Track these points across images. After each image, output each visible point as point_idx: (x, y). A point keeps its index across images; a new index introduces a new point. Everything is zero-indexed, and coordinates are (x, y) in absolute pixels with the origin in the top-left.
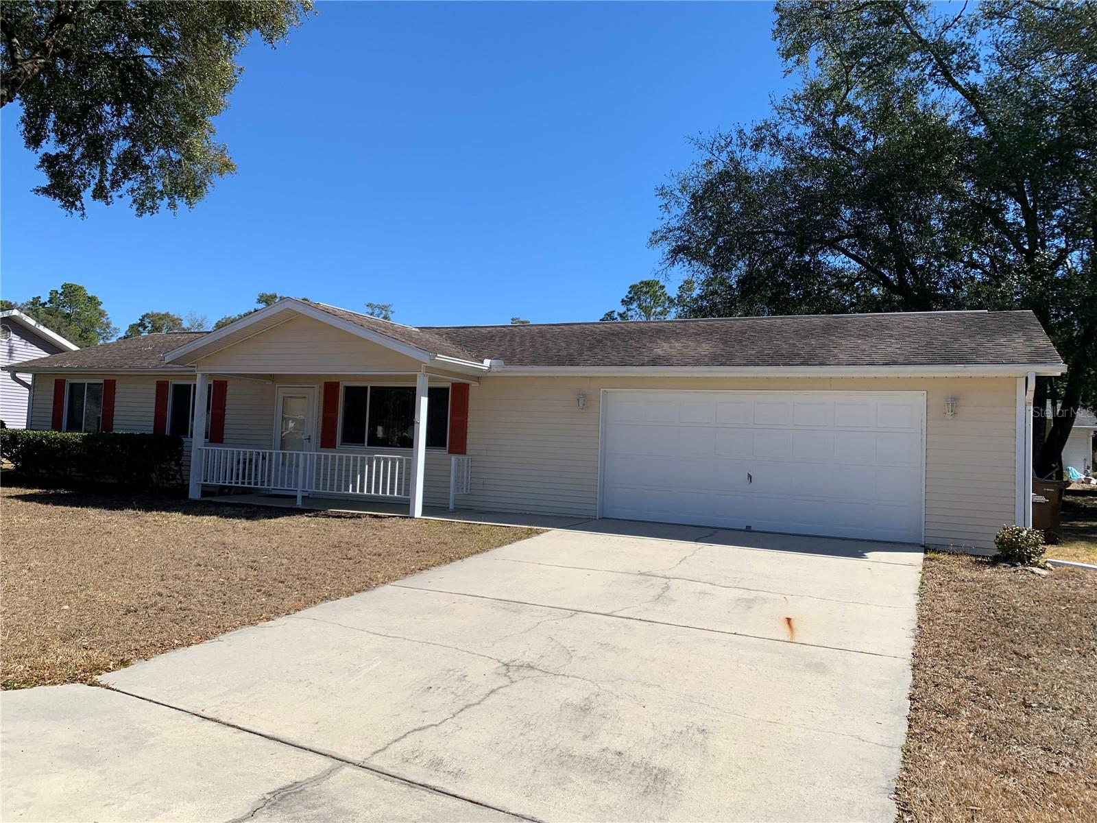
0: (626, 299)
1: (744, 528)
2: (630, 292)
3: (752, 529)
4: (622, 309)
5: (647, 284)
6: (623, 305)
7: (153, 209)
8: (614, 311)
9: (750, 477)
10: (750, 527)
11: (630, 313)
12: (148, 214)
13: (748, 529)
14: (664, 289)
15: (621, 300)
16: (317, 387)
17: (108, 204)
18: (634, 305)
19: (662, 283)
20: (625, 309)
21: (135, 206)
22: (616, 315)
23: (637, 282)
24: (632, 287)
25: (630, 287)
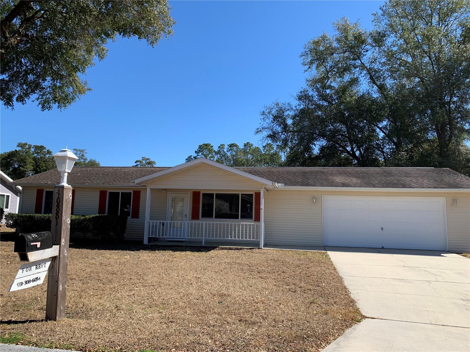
0: (197, 151)
1: (381, 247)
2: (199, 148)
3: (384, 248)
4: (195, 155)
5: (206, 145)
6: (195, 153)
7: (49, 108)
8: (192, 156)
9: (382, 228)
10: (383, 247)
11: (198, 157)
12: (47, 110)
13: (383, 248)
14: (213, 147)
15: (195, 151)
16: (189, 193)
17: (23, 104)
18: (200, 154)
19: (211, 145)
20: (196, 155)
21: (40, 106)
22: (192, 157)
23: (201, 144)
24: (200, 146)
25: (199, 146)
